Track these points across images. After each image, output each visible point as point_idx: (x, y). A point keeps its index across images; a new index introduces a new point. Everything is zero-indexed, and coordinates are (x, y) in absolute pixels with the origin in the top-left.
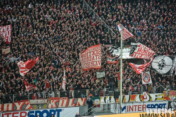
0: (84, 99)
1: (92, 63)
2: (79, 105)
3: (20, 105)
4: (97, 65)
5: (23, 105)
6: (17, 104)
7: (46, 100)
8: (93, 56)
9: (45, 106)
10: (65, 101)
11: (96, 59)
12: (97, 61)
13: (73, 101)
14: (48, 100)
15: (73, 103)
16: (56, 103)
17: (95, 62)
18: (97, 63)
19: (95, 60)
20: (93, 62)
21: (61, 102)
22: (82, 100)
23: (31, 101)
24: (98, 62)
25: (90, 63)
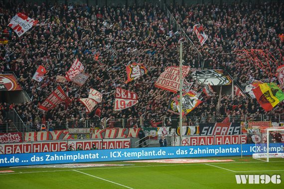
0: (137, 130)
1: (168, 82)
2: (131, 136)
3: (57, 135)
4: (176, 88)
5: (60, 134)
6: (53, 133)
7: (89, 129)
8: (176, 76)
9: (88, 136)
10: (113, 131)
11: (178, 81)
12: (177, 83)
13: (124, 131)
14: (91, 130)
15: (123, 133)
16: (101, 133)
17: (175, 83)
18: (176, 85)
19: (176, 82)
20: (173, 82)
21: (108, 132)
22: (135, 130)
23: (69, 129)
24: (178, 85)
25: (170, 81)
